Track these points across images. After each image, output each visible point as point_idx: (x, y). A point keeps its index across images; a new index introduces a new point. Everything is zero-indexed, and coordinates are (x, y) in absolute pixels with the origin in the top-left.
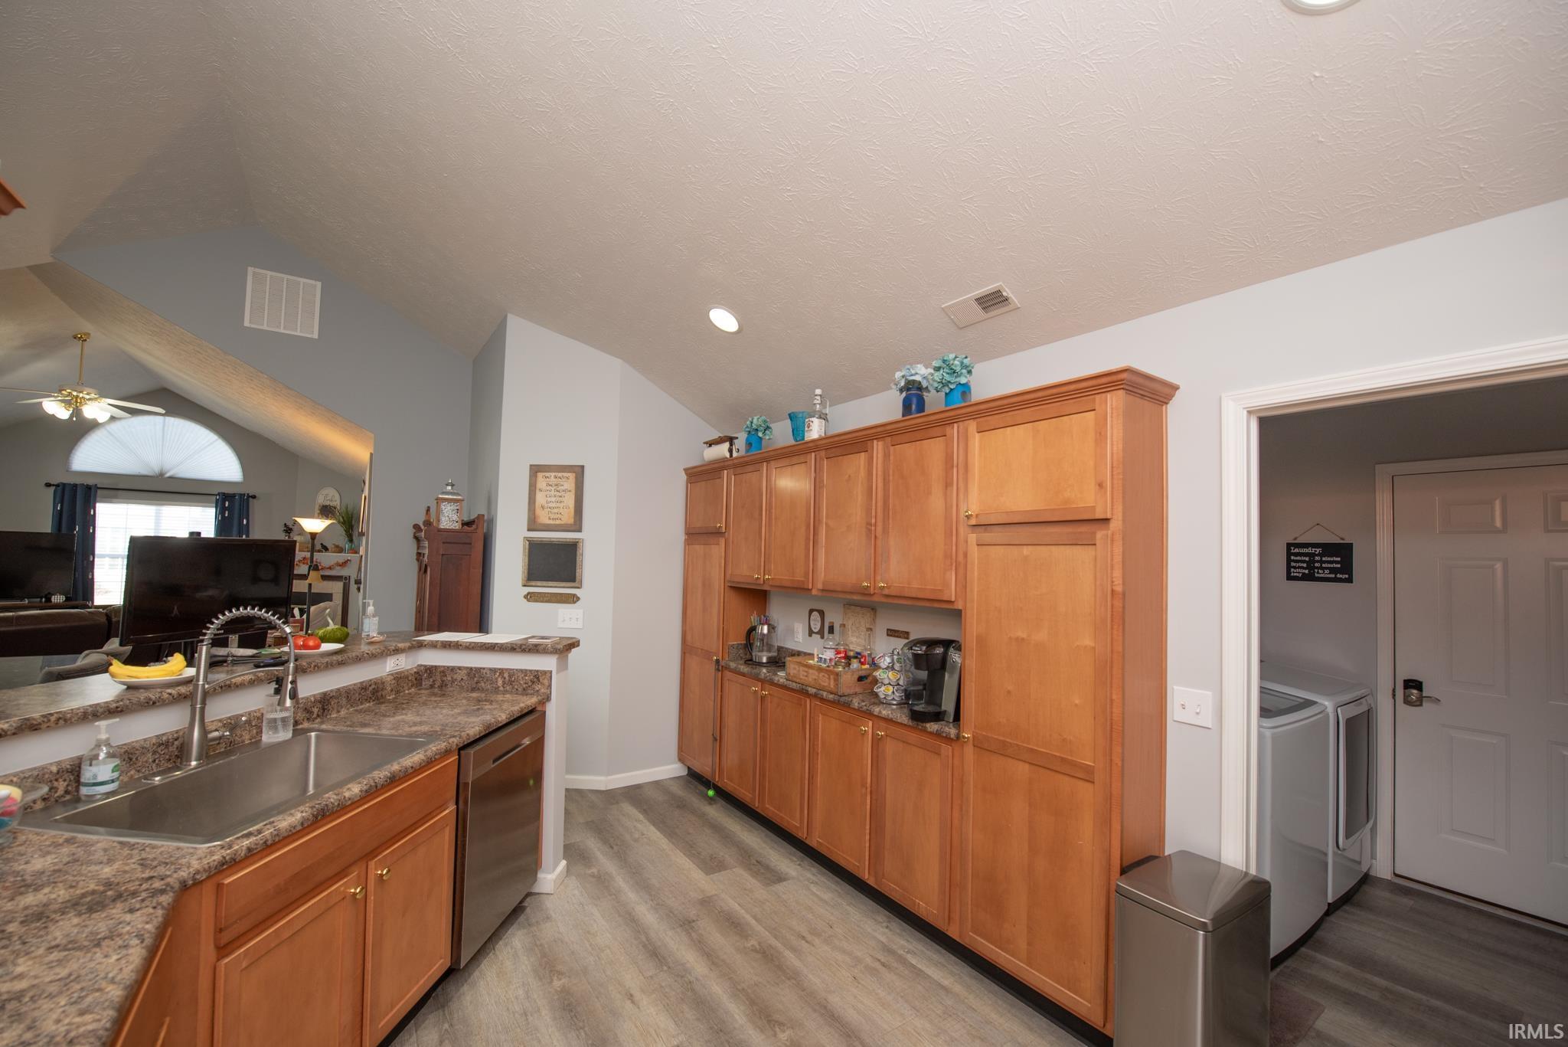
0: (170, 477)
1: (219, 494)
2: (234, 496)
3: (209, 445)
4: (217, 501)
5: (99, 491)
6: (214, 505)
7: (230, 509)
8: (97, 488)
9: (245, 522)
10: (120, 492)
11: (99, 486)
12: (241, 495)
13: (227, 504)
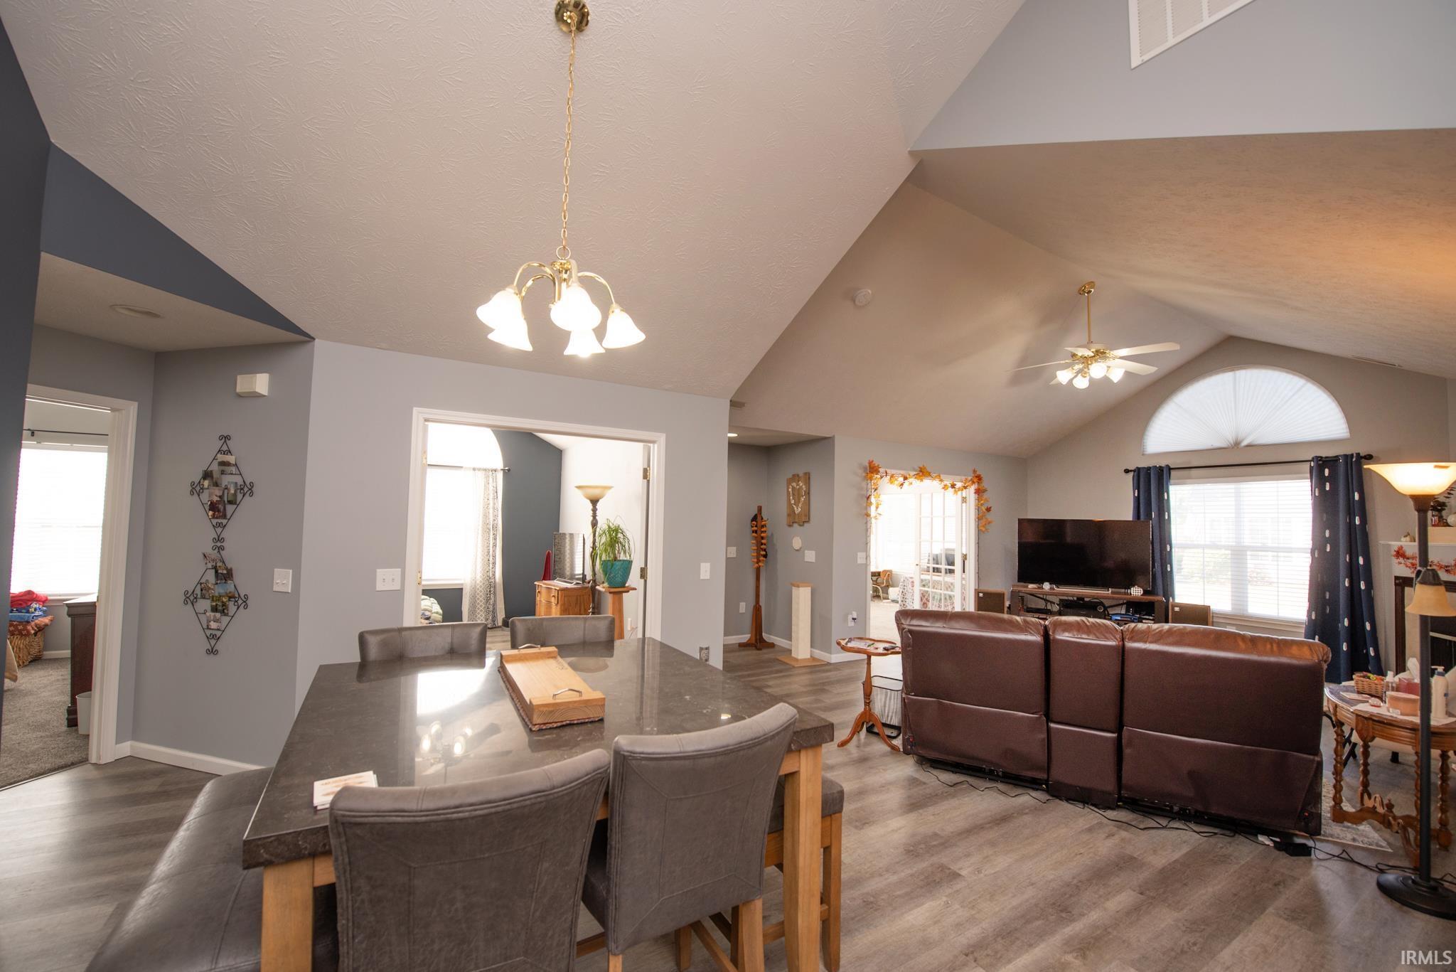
0: (1249, 446)
1: (1313, 460)
2: (1336, 459)
3: (1293, 395)
4: (1311, 468)
5: (1173, 473)
6: (1308, 475)
7: (1333, 479)
8: (1170, 469)
9: (1357, 497)
10: (1194, 472)
11: (1172, 467)
12: (1346, 456)
13: (1327, 472)
